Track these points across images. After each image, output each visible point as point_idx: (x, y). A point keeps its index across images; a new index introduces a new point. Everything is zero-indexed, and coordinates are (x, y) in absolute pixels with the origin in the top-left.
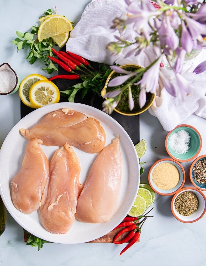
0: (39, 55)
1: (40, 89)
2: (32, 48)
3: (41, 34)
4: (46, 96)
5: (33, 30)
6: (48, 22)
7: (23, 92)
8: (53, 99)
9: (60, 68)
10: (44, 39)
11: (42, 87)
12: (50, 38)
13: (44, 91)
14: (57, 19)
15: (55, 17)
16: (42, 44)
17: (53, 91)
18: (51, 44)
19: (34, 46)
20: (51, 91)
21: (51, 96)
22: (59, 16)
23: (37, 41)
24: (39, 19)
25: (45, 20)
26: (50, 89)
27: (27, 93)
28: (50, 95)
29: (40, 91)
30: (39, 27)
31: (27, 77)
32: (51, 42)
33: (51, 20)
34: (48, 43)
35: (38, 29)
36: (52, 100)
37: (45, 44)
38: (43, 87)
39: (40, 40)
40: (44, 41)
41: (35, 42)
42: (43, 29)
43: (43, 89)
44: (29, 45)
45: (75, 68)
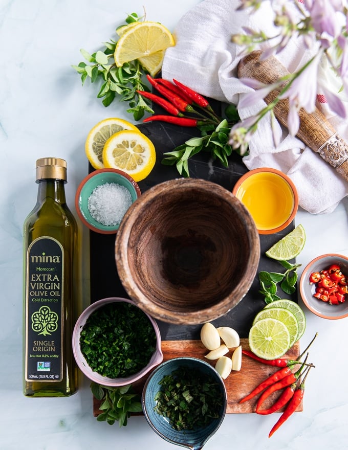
0: (120, 89)
1: (120, 145)
2: (106, 79)
3: (121, 53)
4: (132, 155)
5: (108, 49)
6: (132, 34)
7: (94, 148)
8: (144, 159)
9: (156, 106)
10: (127, 62)
11: (124, 142)
12: (137, 61)
13: (128, 147)
14: (147, 27)
15: (144, 25)
16: (124, 72)
17: (142, 147)
18: (138, 71)
19: (109, 75)
20: (140, 146)
21: (141, 155)
22: (150, 22)
23: (114, 66)
24: (117, 30)
25: (126, 31)
26: (137, 144)
27: (99, 150)
28: (138, 154)
29: (122, 149)
30: (116, 44)
31: (100, 123)
32: (138, 68)
33: (137, 30)
34: (132, 70)
35: (114, 46)
36: (142, 162)
37: (127, 70)
38: (126, 141)
39: (119, 65)
40: (125, 65)
41: (111, 68)
42: (123, 46)
43: (126, 144)
44: (101, 74)
45: (185, 108)
